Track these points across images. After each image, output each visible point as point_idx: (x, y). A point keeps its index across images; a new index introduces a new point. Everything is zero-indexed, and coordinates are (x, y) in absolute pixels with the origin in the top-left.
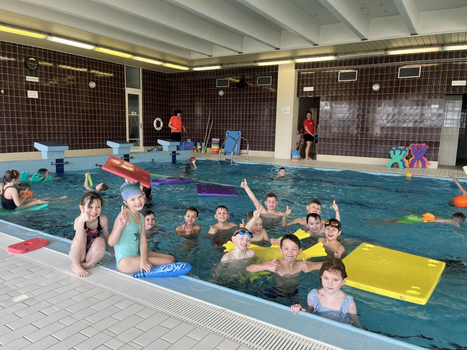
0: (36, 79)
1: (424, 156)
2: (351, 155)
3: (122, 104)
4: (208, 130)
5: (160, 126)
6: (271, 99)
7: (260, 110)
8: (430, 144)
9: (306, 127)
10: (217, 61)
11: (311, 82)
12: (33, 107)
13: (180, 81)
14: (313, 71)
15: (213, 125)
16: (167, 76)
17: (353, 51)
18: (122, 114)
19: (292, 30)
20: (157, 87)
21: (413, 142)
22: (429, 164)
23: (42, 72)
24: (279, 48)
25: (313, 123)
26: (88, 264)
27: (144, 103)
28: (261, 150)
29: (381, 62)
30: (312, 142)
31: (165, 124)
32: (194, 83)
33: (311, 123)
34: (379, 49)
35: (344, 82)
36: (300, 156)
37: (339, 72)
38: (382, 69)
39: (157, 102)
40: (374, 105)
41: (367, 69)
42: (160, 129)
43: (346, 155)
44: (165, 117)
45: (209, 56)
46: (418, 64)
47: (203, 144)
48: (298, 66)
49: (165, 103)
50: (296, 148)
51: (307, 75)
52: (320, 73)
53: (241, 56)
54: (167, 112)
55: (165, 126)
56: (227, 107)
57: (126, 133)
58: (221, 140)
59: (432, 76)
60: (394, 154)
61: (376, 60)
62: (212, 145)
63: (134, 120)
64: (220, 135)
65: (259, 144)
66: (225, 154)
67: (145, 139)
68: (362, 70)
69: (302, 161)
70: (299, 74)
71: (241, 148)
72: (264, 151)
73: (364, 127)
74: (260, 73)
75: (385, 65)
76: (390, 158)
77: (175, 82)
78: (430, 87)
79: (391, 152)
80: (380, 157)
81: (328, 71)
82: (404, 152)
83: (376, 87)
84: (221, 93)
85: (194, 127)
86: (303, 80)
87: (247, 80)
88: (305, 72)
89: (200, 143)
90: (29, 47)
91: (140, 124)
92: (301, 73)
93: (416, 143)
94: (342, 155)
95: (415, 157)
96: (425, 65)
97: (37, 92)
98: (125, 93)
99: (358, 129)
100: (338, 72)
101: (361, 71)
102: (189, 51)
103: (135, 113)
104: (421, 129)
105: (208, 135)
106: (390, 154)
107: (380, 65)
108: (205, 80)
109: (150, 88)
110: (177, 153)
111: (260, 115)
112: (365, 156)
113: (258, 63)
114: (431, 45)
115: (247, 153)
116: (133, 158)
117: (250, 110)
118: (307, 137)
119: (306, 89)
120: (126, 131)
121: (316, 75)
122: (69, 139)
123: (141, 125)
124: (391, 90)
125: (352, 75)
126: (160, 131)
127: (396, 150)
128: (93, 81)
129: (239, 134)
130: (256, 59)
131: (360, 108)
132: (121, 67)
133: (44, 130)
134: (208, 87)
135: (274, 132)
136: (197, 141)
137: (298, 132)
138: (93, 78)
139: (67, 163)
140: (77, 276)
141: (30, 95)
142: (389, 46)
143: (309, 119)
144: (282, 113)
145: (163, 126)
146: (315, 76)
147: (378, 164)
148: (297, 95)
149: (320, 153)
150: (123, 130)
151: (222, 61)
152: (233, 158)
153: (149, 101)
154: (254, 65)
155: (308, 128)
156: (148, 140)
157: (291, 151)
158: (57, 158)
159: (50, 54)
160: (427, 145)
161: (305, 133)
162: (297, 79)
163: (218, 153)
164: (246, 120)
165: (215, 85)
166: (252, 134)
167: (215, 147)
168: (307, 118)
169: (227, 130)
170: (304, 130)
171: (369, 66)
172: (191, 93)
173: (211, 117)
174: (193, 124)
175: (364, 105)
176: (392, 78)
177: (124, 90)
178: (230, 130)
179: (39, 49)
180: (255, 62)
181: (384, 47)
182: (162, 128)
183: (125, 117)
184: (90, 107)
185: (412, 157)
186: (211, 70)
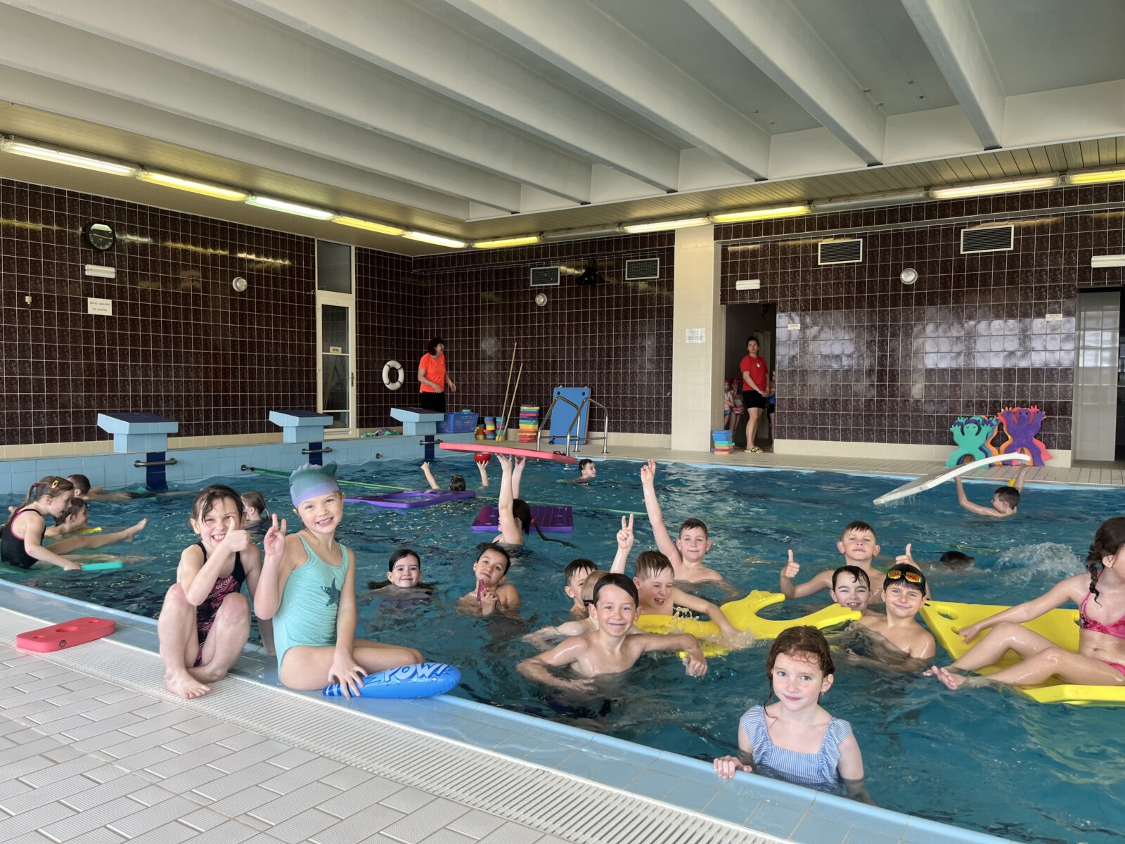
0: (108, 272)
1: (1035, 437)
2: (857, 439)
3: (308, 327)
4: (512, 386)
5: (397, 380)
6: (660, 311)
7: (634, 337)
8: (1049, 409)
9: (746, 375)
10: (530, 226)
11: (754, 269)
12: (100, 337)
13: (444, 275)
14: (758, 243)
15: (524, 375)
16: (415, 264)
17: (848, 193)
18: (308, 353)
19: (704, 143)
20: (391, 289)
21: (1008, 404)
22: (1050, 457)
23: (125, 256)
24: (675, 189)
25: (764, 366)
26: (206, 671)
27: (361, 326)
28: (639, 432)
29: (917, 218)
30: (761, 409)
31: (410, 374)
32: (477, 279)
33: (758, 366)
34: (910, 186)
35: (831, 265)
36: (734, 444)
37: (819, 244)
38: (922, 234)
39: (392, 323)
40: (907, 319)
41: (885, 236)
42: (396, 386)
43: (845, 439)
44: (409, 358)
45: (513, 213)
46: (1006, 220)
47: (500, 420)
48: (721, 232)
49: (410, 325)
50: (722, 424)
51: (744, 253)
52: (774, 247)
53: (587, 212)
54: (415, 348)
55: (410, 380)
56: (554, 333)
57: (315, 397)
58: (541, 408)
59: (1041, 246)
60: (963, 434)
61: (906, 212)
62: (520, 421)
63: (336, 368)
64: (539, 397)
65: (633, 418)
66: (552, 443)
67: (360, 411)
68: (874, 237)
69: (739, 454)
70: (724, 252)
71: (591, 427)
72: (645, 435)
73: (886, 371)
74: (633, 252)
75: (926, 224)
76: (953, 443)
77: (432, 276)
78: (1039, 273)
79: (955, 430)
80: (928, 442)
81: (794, 243)
82: (986, 429)
83: (909, 277)
84: (541, 300)
85: (477, 381)
86: (734, 265)
87: (602, 268)
88: (738, 245)
89: (491, 418)
90: (95, 198)
91: (350, 376)
92: (730, 249)
93: (1013, 407)
94: (834, 439)
95: (1014, 440)
96: (1022, 223)
97: (110, 301)
98: (314, 303)
99: (870, 376)
100: (816, 245)
101: (871, 240)
102: (465, 202)
103: (337, 350)
104: (1024, 371)
105: (510, 398)
106: (952, 434)
107: (916, 225)
108: (504, 271)
109: (374, 292)
110: (436, 439)
111: (634, 349)
112: (891, 441)
113: (626, 228)
114: (1035, 174)
115: (604, 438)
116: (331, 451)
117: (609, 337)
118: (751, 399)
119: (742, 285)
120: (315, 391)
121: (764, 251)
122: (181, 410)
123: (352, 378)
124: (946, 282)
125: (851, 251)
126: (398, 390)
127: (967, 423)
128: (242, 275)
129: (584, 394)
130: (623, 219)
131: (875, 326)
132: (309, 243)
133: (124, 390)
134: (511, 288)
135: (669, 388)
136: (484, 414)
137: (727, 387)
138: (242, 269)
139: (173, 462)
140: (180, 700)
141: (94, 309)
142: (936, 179)
143: (753, 355)
144: (687, 342)
145: (405, 380)
146: (763, 255)
147: (924, 459)
148: (721, 300)
149: (781, 437)
150: (308, 391)
151: (542, 223)
152: (572, 450)
153: (373, 322)
154: (617, 233)
155: (751, 376)
156: (368, 414)
157: (712, 432)
158: (150, 451)
159: (143, 216)
160: (1041, 411)
161: (745, 389)
162: (720, 262)
163: (534, 439)
164: (601, 362)
165: (526, 281)
166: (616, 393)
167: (528, 426)
168: (748, 352)
169: (557, 386)
170: (741, 381)
171: (890, 228)
172: (470, 302)
173: (517, 357)
174: (476, 374)
175: (882, 319)
176: (946, 254)
177: (314, 296)
178: (564, 386)
179: (119, 203)
180: (620, 224)
181: (923, 182)
182: (403, 385)
183: (315, 359)
184: (233, 336)
185: (1008, 439)
186: (516, 248)
